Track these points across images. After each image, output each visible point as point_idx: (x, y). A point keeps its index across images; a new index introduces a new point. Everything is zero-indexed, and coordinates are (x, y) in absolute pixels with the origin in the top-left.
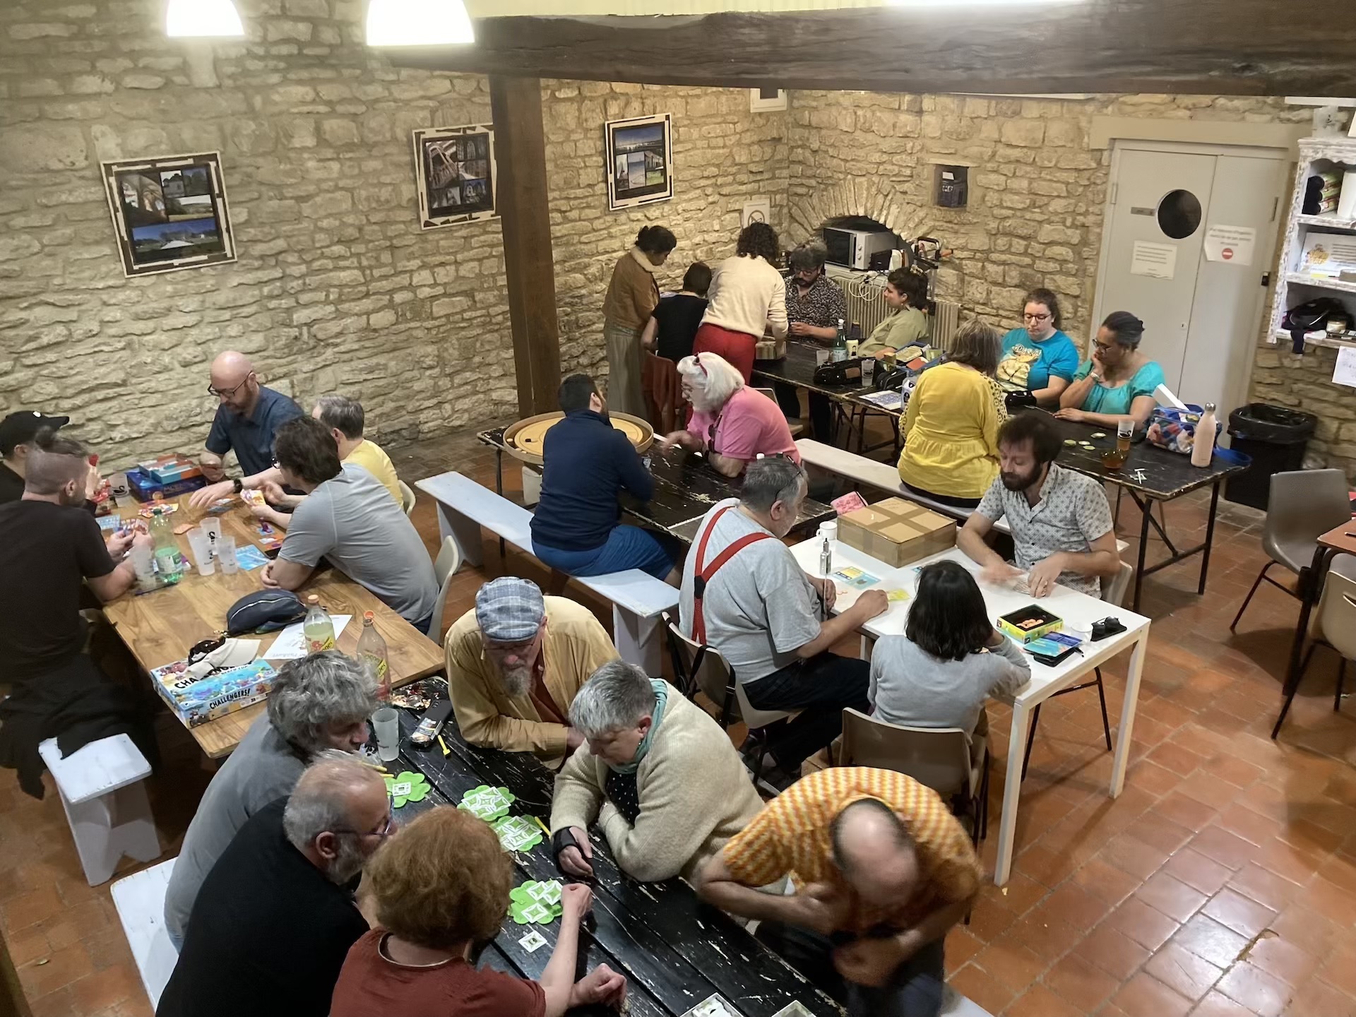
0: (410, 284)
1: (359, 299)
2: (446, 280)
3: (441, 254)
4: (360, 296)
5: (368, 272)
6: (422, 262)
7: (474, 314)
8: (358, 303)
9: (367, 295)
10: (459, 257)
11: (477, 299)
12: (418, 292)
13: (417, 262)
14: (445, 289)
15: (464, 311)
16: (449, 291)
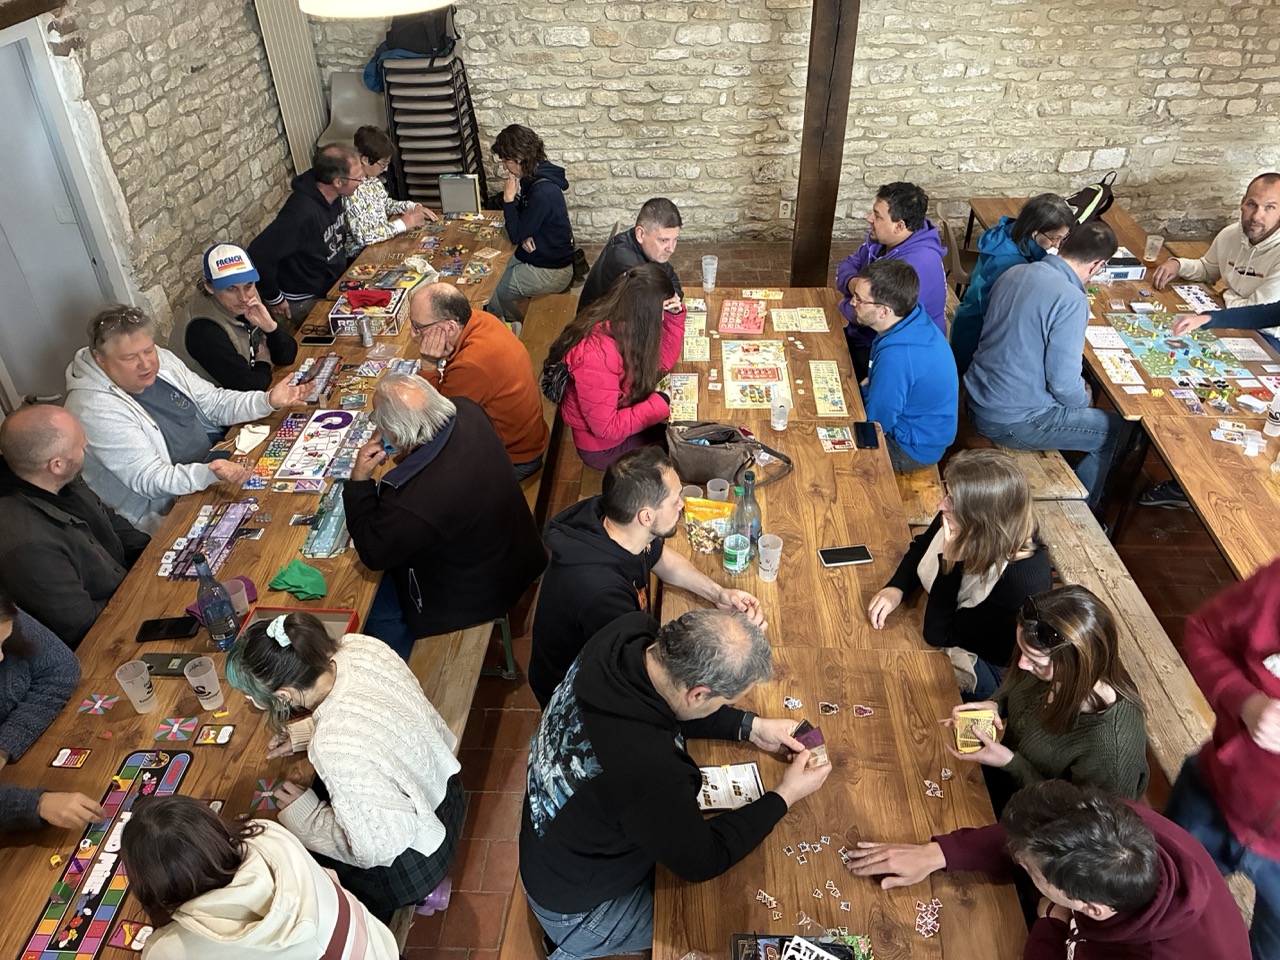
1: (1227, 82)
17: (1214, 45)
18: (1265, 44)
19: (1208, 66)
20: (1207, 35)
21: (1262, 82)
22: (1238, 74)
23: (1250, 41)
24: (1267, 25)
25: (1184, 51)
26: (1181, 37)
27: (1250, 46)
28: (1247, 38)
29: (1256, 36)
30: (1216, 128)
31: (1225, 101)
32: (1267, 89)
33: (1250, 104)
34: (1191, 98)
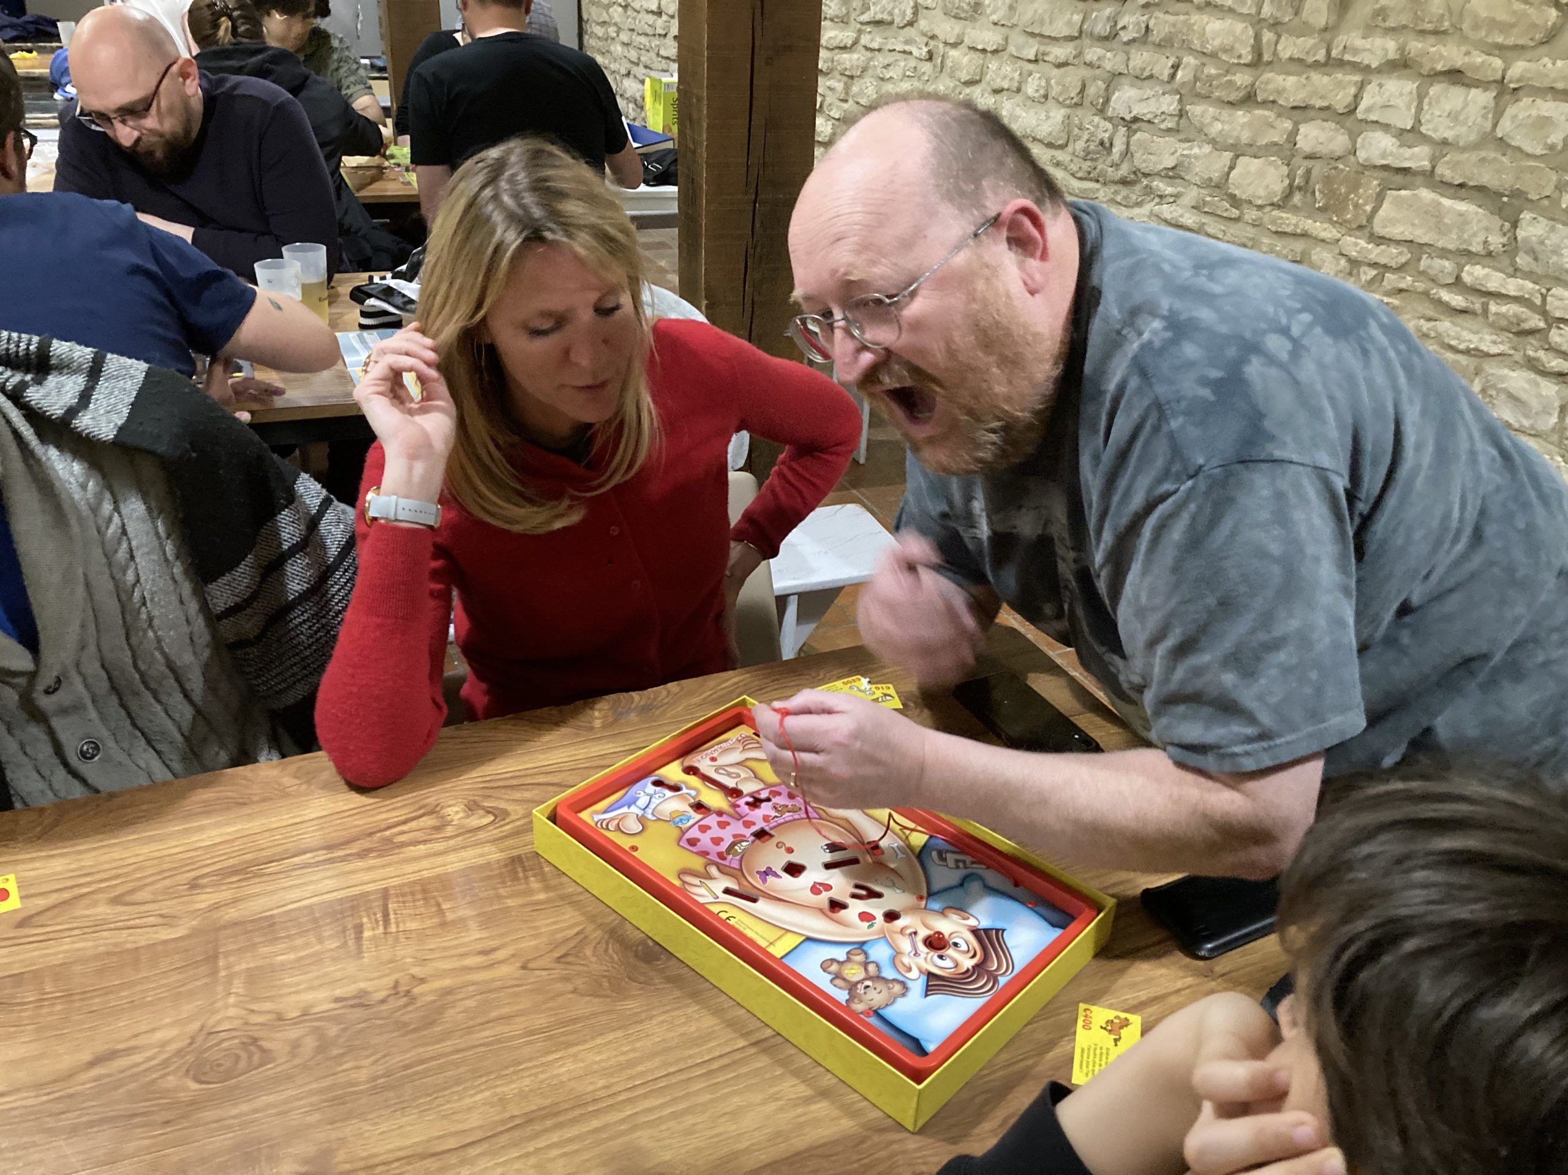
0: (1352, 111)
2: (1449, 135)
3: (1465, 39)
4: (1234, 96)
5: (1268, 36)
6: (1402, 49)
7: (1495, 280)
8: (1225, 113)
9: (1249, 99)
10: (1519, 68)
11: (1521, 234)
12: (1359, 140)
13: (1386, 47)
14: (1434, 161)
15: (1468, 255)
16: (1444, 171)
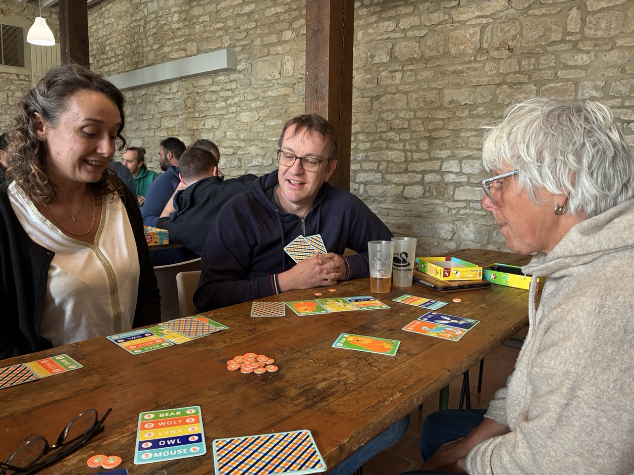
17: (384, 146)
18: (417, 145)
19: (385, 161)
20: (378, 140)
21: (424, 172)
22: (403, 166)
23: (407, 144)
24: (416, 132)
25: (366, 151)
26: (364, 142)
27: (407, 147)
28: (404, 141)
29: (410, 139)
30: (401, 207)
31: (401, 187)
32: (428, 178)
33: (418, 190)
34: (379, 183)
